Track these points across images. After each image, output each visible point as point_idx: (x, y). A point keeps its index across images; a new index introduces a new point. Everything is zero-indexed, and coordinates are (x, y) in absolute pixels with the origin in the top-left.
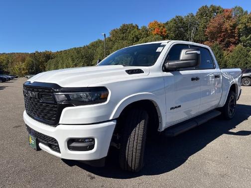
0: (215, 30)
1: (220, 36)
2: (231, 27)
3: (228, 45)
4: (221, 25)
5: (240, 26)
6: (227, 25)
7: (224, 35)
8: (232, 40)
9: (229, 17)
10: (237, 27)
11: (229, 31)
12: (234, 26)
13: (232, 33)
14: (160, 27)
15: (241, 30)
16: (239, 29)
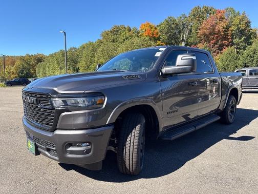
0: (208, 32)
1: (213, 39)
2: (224, 28)
3: (221, 48)
4: (213, 26)
5: (232, 28)
6: (220, 27)
7: (217, 37)
8: (226, 42)
9: (222, 19)
10: (230, 29)
11: (222, 33)
12: (227, 28)
13: (225, 34)
14: (151, 28)
15: (233, 32)
16: (232, 31)
